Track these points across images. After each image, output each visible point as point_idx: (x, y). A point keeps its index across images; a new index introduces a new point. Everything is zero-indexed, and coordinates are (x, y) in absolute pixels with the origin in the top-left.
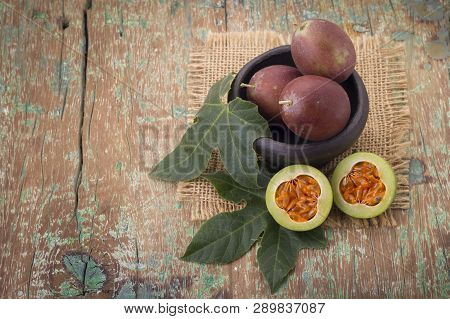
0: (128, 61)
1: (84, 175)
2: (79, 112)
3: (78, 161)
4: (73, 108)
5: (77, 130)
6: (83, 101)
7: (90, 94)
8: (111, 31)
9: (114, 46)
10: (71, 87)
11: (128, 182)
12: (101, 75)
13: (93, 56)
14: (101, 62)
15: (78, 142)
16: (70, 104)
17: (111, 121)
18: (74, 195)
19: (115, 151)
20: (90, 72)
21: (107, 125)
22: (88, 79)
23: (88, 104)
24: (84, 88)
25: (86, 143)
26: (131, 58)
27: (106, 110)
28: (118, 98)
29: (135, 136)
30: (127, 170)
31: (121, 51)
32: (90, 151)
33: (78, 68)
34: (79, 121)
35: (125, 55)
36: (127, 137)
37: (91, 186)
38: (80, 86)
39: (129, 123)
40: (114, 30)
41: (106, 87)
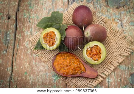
0: (31, 32)
1: (13, 77)
2: (12, 52)
3: (11, 71)
4: (10, 50)
5: (11, 59)
6: (14, 47)
7: (17, 45)
8: (26, 20)
9: (27, 26)
10: (10, 42)
11: (28, 80)
12: (21, 37)
13: (19, 30)
14: (21, 32)
15: (11, 64)
16: (9, 48)
17: (24, 56)
18: (9, 85)
19: (25, 67)
20: (17, 36)
21: (22, 57)
22: (16, 39)
23: (16, 49)
24: (15, 42)
25: (14, 64)
26: (33, 31)
27: (22, 51)
28: (27, 47)
29: (32, 62)
30: (28, 75)
31: (29, 28)
32: (15, 67)
33: (13, 34)
34: (12, 55)
35: (30, 30)
36: (29, 62)
37: (15, 81)
38: (13, 41)
39: (30, 56)
40: (27, 20)
41: (23, 42)
